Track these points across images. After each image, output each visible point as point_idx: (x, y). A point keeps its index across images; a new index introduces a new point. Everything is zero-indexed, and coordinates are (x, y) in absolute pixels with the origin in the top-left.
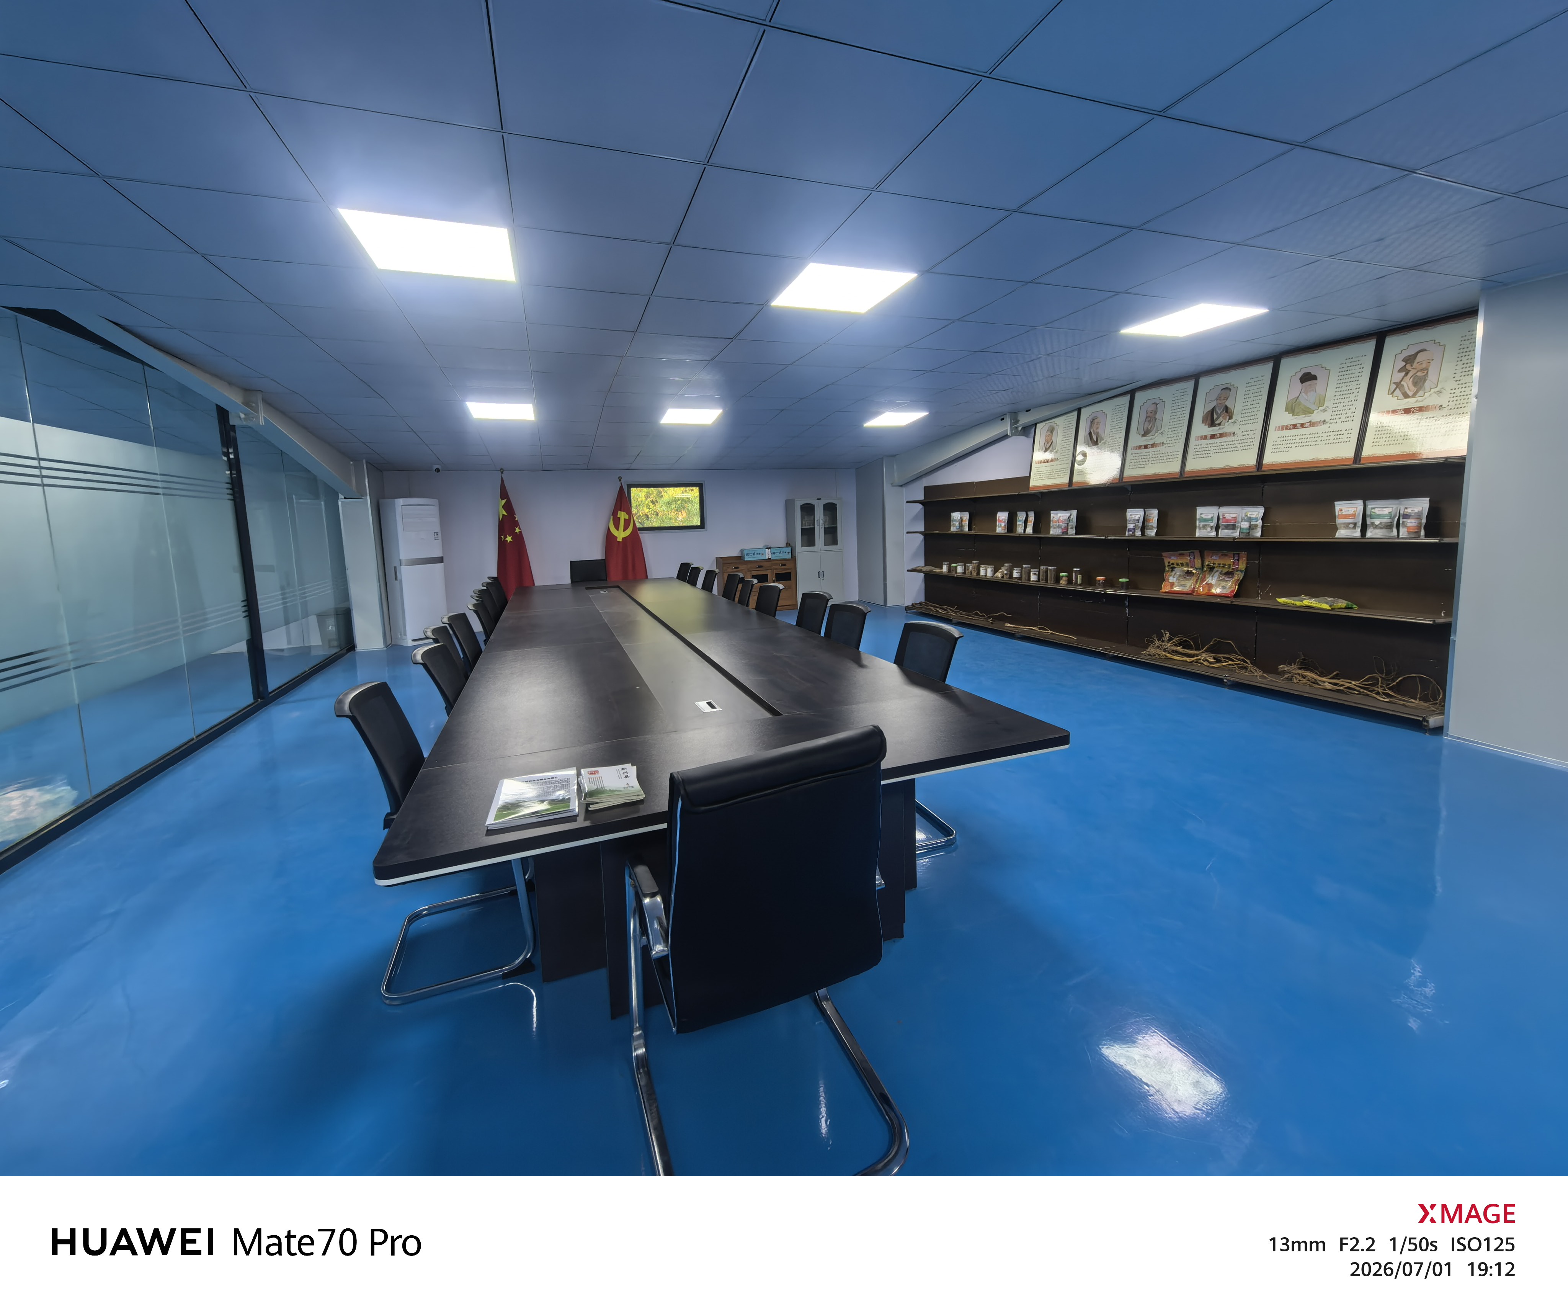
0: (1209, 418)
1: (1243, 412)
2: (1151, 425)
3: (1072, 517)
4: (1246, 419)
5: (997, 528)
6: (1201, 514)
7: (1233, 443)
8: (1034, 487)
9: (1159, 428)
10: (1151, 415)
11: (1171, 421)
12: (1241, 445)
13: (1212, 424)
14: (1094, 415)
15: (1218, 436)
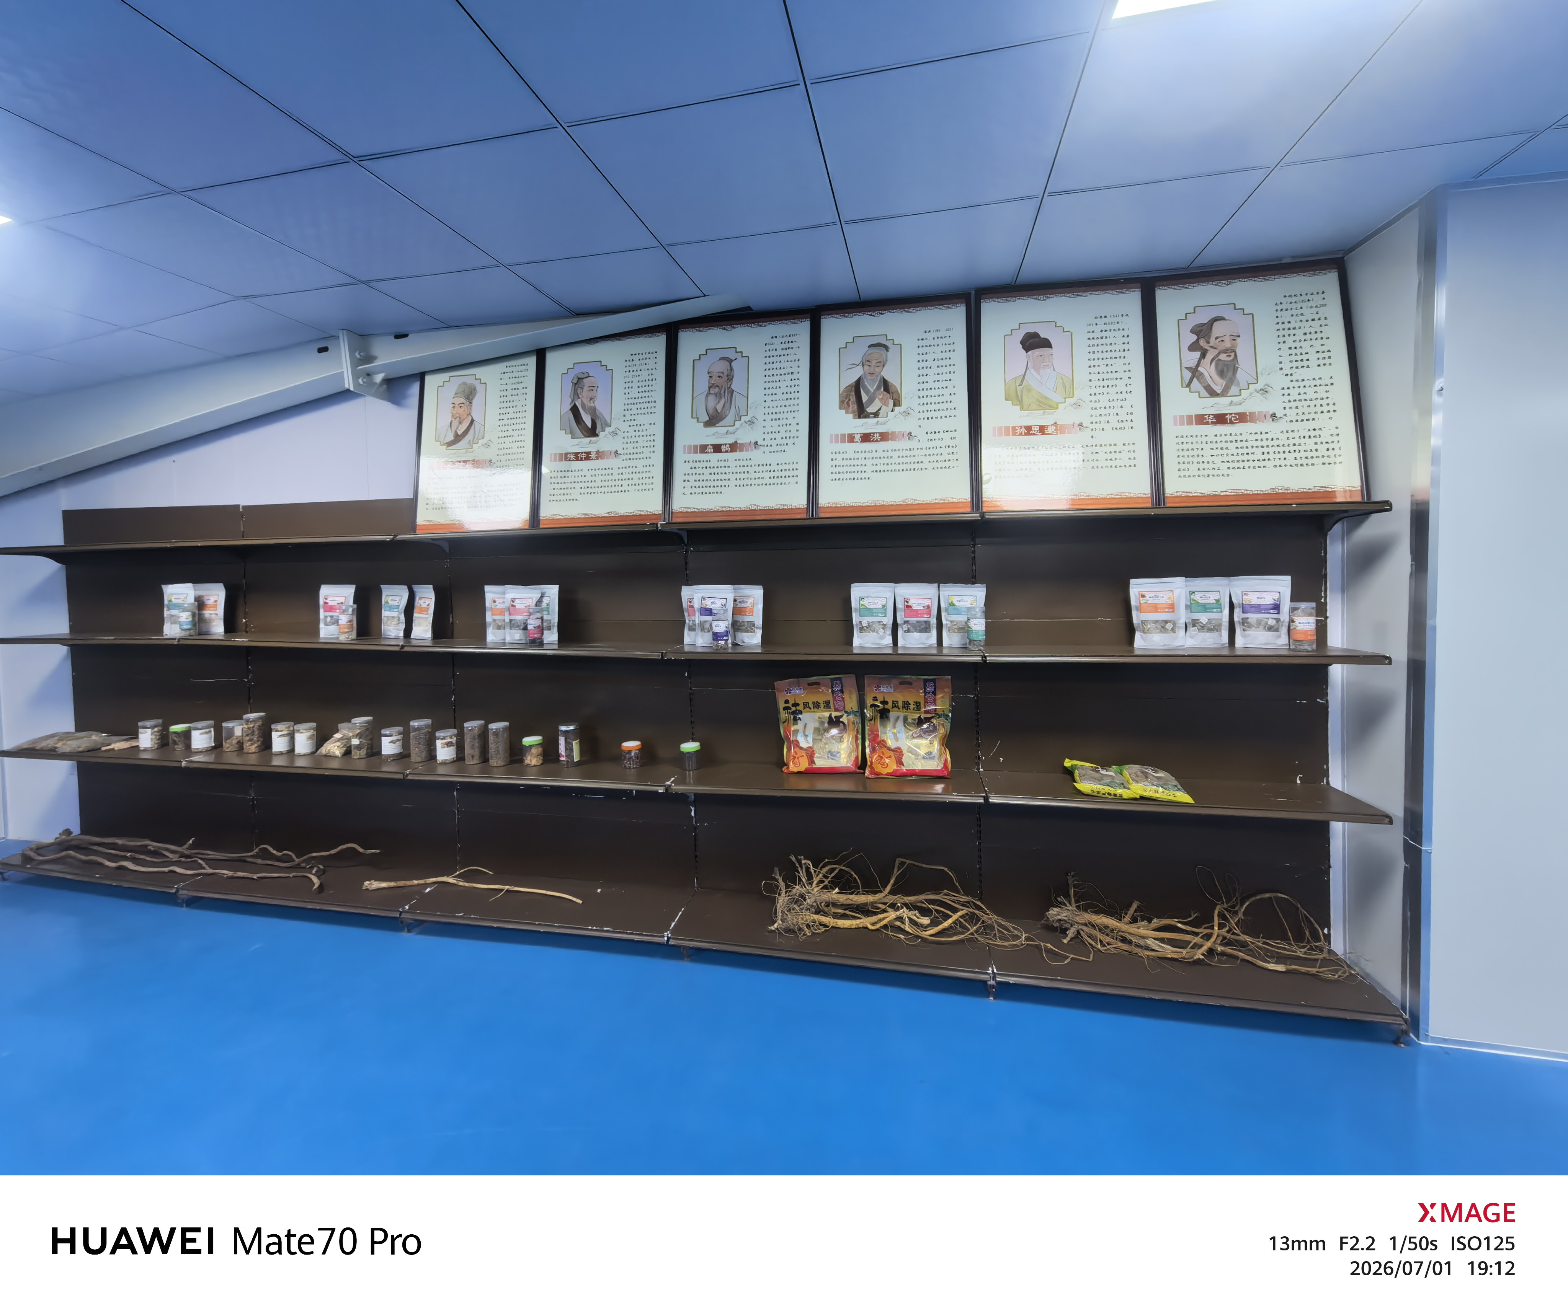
0: (853, 398)
1: (921, 394)
2: (722, 402)
3: (546, 601)
4: (929, 407)
5: (322, 625)
6: (862, 598)
7: (912, 453)
8: (429, 527)
9: (743, 412)
10: (719, 381)
11: (768, 398)
12: (931, 458)
13: (861, 412)
14: (579, 370)
15: (877, 436)
